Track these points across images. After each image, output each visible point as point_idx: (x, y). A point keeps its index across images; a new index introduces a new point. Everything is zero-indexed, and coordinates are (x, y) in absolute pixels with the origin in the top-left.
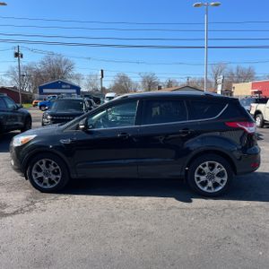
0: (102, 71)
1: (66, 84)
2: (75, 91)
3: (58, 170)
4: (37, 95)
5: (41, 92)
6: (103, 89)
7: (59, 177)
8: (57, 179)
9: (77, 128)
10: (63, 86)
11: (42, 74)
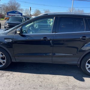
0: (31, 8)
1: (17, 12)
2: (20, 15)
3: (4, 57)
4: (6, 16)
5: (8, 14)
6: (31, 15)
7: (5, 61)
8: (4, 62)
9: (16, 33)
10: (16, 13)
11: (8, 8)
